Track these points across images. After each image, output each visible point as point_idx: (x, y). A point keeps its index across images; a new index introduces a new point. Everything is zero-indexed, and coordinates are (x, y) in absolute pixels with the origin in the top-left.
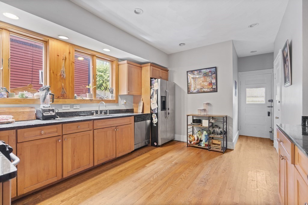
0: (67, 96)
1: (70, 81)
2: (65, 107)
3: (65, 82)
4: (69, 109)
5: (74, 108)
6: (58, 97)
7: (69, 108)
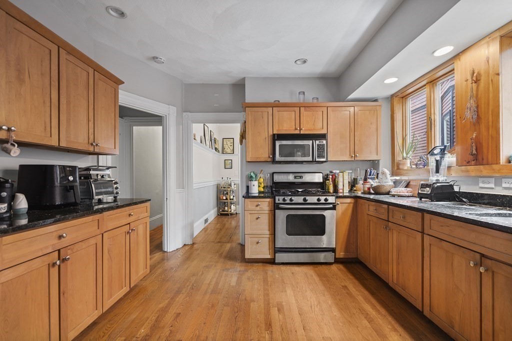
0: (483, 159)
1: (488, 122)
2: (484, 182)
3: (479, 128)
4: (493, 188)
5: (504, 185)
6: (468, 163)
7: (492, 185)
